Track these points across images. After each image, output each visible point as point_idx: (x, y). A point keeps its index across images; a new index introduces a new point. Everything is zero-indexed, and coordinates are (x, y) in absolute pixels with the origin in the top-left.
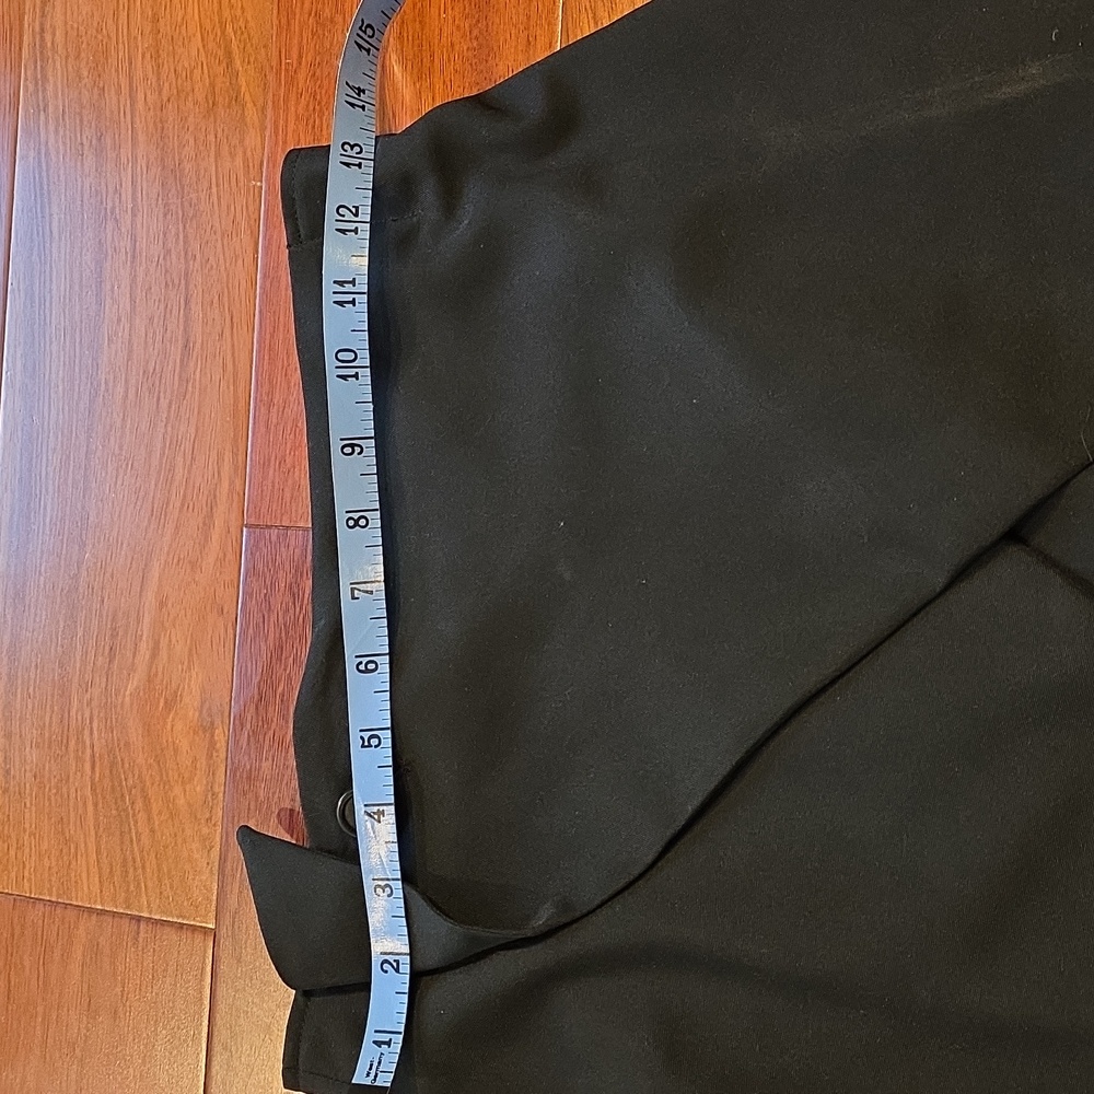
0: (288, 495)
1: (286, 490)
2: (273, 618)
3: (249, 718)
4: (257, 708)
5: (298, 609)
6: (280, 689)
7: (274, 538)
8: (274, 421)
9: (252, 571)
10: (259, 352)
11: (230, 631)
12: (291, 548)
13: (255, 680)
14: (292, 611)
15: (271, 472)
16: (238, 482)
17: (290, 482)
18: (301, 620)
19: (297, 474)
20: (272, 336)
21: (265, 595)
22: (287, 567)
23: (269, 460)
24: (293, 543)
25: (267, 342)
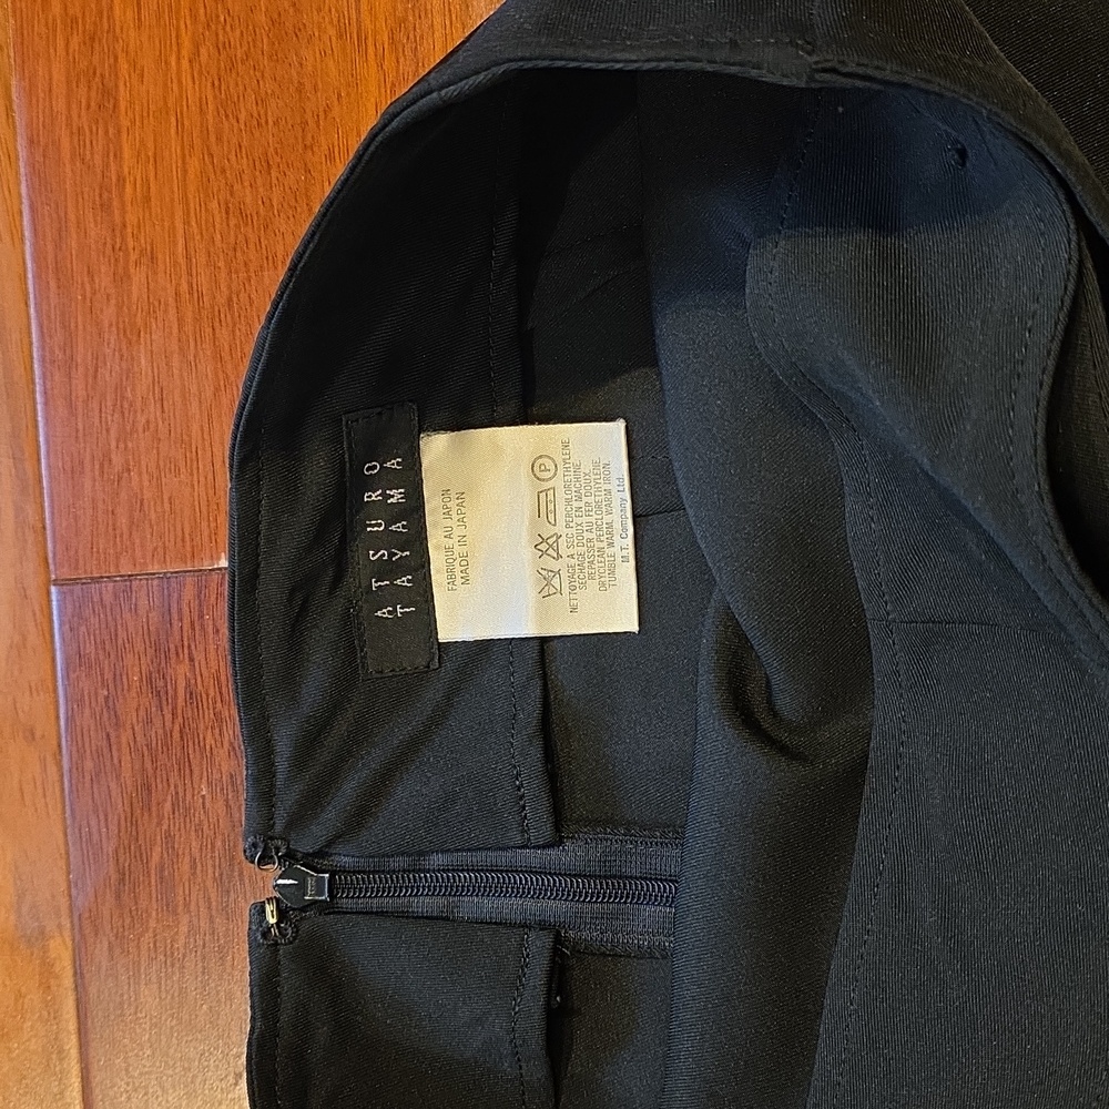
0: (123, 521)
1: (119, 510)
2: (126, 737)
3: (106, 913)
4: (118, 897)
5: (168, 717)
6: (156, 858)
7: (108, 598)
8: (82, 393)
9: (77, 660)
10: (37, 277)
11: (52, 769)
12: (142, 612)
13: (109, 848)
14: (158, 722)
15: (88, 484)
16: (30, 510)
17: (123, 495)
18: (176, 735)
19: (135, 483)
20: (58, 247)
21: (107, 698)
22: (139, 647)
23: (82, 463)
24: (143, 603)
25: (50, 257)
